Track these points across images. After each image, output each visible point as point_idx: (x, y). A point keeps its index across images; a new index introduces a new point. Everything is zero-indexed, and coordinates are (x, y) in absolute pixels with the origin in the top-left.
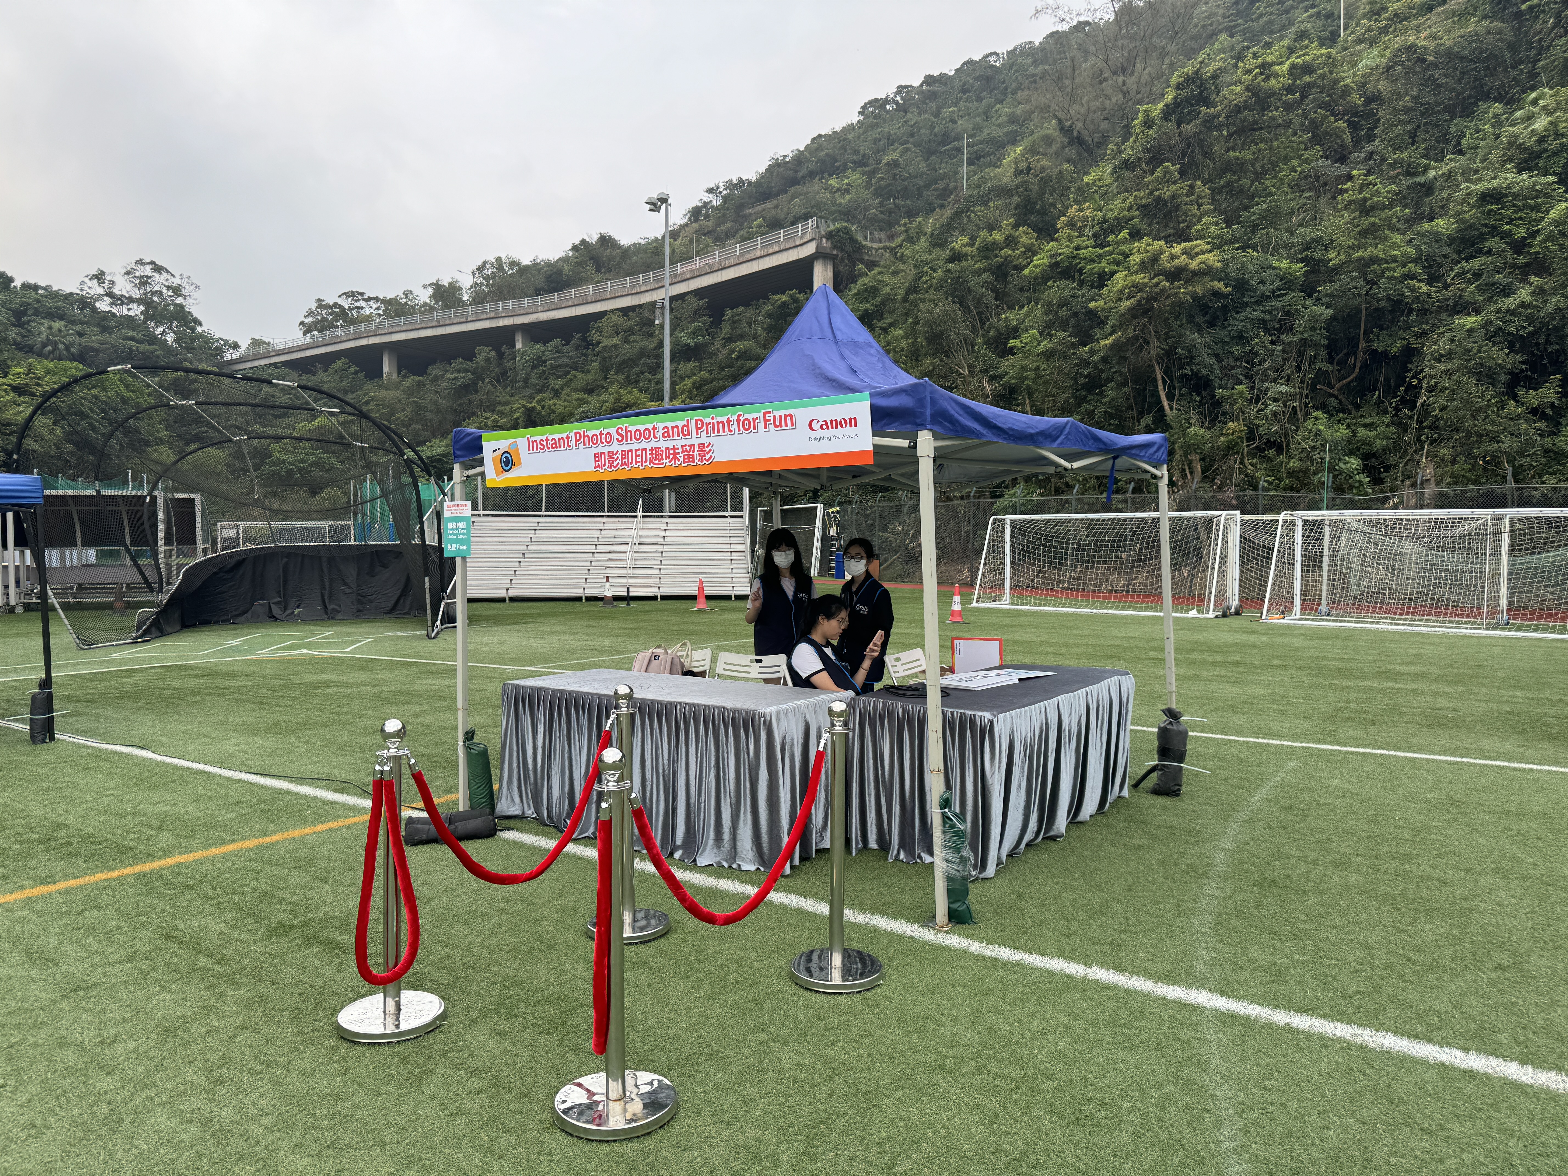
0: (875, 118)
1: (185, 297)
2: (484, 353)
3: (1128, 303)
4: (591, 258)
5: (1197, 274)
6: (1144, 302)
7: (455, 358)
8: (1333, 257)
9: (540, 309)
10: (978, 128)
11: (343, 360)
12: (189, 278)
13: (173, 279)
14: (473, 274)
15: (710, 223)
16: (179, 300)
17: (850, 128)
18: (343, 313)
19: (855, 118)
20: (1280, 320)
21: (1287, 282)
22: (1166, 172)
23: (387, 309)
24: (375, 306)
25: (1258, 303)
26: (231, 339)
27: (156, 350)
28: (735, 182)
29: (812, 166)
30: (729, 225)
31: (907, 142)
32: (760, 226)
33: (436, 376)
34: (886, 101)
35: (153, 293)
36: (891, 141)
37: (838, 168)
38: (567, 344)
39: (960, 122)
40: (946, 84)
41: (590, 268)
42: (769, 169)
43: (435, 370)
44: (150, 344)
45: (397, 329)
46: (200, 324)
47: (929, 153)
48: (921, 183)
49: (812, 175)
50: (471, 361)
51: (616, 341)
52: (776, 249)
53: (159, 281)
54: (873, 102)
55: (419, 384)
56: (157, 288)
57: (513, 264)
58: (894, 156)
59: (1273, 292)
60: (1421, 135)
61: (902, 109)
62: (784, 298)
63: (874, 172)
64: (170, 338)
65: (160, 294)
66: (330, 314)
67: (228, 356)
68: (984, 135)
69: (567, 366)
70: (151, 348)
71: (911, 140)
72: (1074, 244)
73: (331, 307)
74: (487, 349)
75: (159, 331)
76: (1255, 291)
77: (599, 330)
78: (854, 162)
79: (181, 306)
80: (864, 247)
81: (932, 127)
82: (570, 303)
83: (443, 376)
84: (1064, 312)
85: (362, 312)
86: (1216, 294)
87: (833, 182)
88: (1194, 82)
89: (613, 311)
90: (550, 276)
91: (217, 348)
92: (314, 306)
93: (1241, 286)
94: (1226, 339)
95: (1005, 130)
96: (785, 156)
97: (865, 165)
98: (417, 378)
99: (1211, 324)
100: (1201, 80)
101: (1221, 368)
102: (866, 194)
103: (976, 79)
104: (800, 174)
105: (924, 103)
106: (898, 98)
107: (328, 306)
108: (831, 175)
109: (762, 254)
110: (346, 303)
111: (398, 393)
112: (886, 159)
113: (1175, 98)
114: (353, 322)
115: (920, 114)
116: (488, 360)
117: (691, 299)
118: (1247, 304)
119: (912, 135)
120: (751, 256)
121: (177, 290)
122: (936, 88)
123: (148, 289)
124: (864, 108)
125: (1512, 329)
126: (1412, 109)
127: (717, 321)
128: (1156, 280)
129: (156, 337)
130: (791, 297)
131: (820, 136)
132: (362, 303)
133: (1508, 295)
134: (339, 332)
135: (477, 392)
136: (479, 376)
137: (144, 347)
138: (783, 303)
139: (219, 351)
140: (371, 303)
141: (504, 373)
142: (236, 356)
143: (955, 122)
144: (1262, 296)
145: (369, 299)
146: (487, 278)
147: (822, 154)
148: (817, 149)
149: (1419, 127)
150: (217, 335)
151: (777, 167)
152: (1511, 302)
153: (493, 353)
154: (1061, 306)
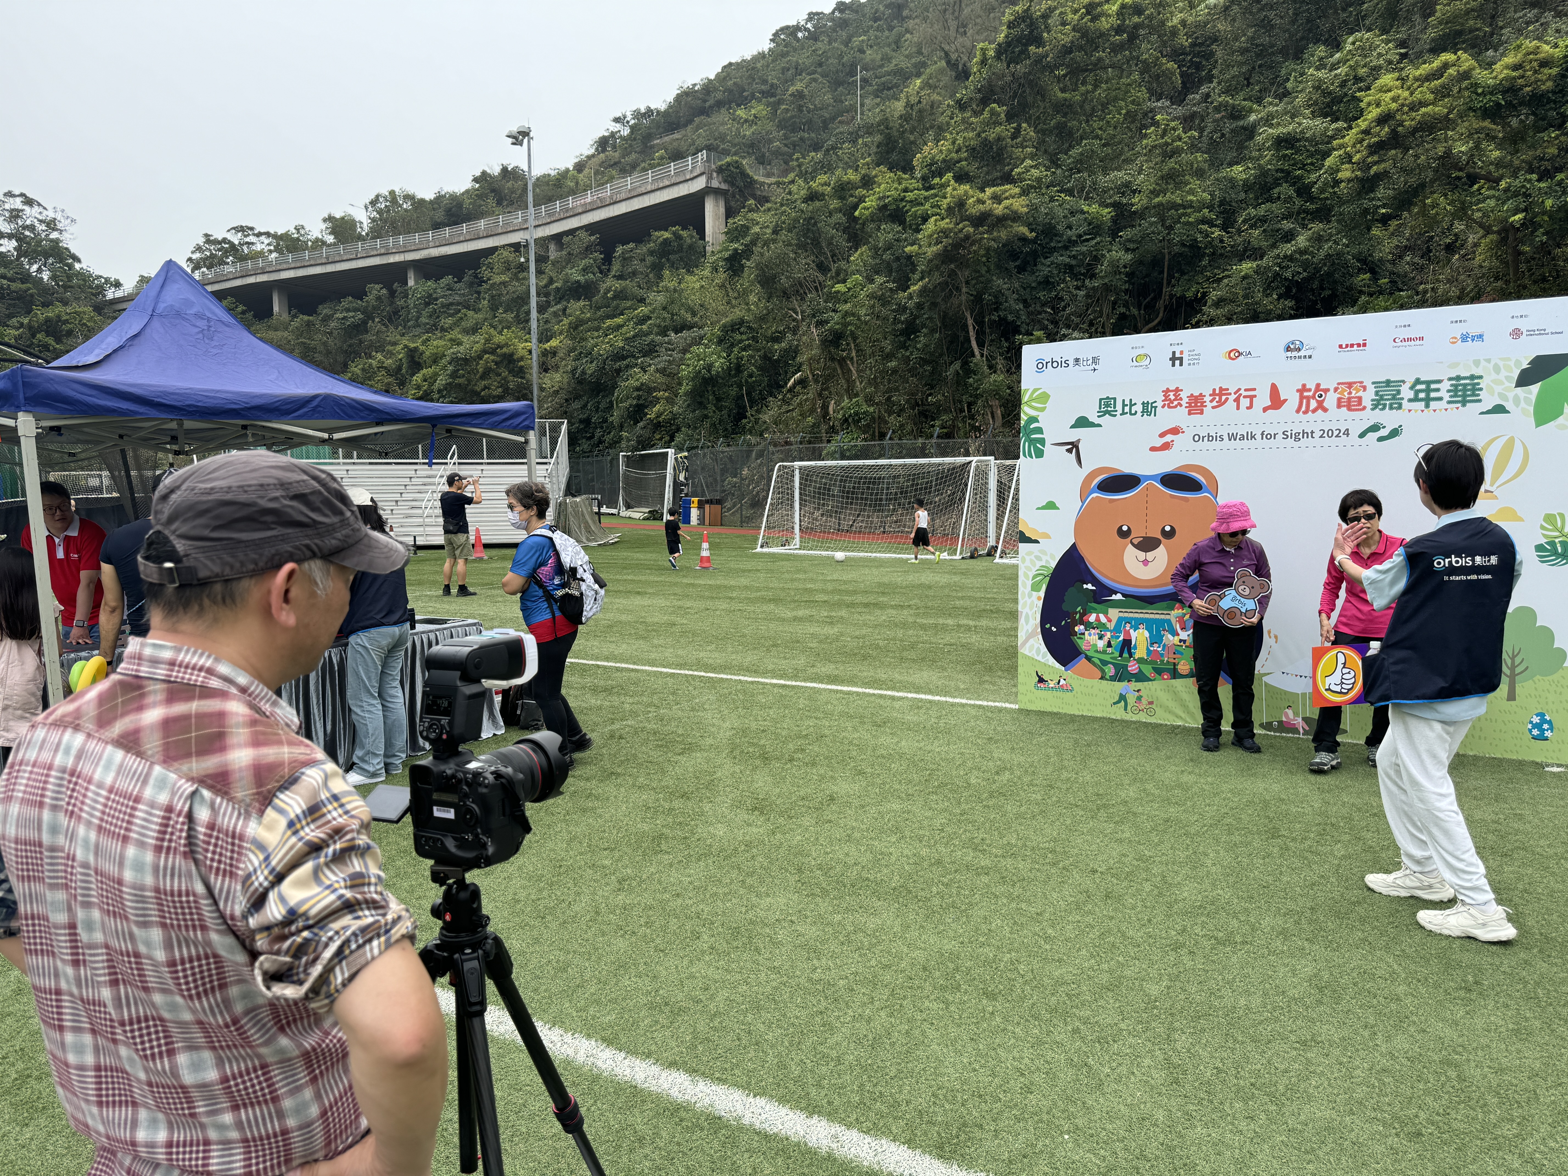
0: (786, 46)
1: (61, 232)
2: (375, 291)
3: (935, 249)
4: (493, 191)
5: (1001, 221)
6: (949, 248)
7: (345, 297)
8: (1138, 202)
9: (431, 244)
10: (887, 59)
11: (229, 299)
12: (63, 211)
13: (45, 212)
14: (366, 208)
15: (617, 155)
16: (54, 235)
17: (762, 56)
18: (233, 249)
19: (766, 45)
20: (1089, 265)
21: (1095, 228)
22: (993, 113)
23: (278, 245)
24: (266, 241)
25: (1066, 248)
26: (113, 277)
27: (29, 289)
28: (643, 111)
29: (719, 96)
30: (634, 156)
31: (814, 72)
32: (662, 158)
33: (326, 315)
34: (797, 28)
35: (25, 227)
36: (799, 71)
37: (746, 99)
38: (460, 281)
39: (868, 52)
40: (857, 12)
41: (491, 202)
42: (678, 98)
43: (324, 310)
44: (23, 283)
45: (285, 266)
46: (79, 261)
47: (837, 83)
48: (827, 115)
49: (719, 104)
50: (362, 299)
51: (503, 278)
52: (667, 183)
53: (31, 215)
54: (783, 29)
55: (309, 324)
56: (28, 222)
57: (408, 197)
58: (799, 86)
59: (1080, 236)
60: (1255, 78)
61: (813, 37)
62: (666, 235)
63: (780, 102)
64: (45, 276)
65: (32, 228)
66: (219, 250)
67: (110, 294)
68: (891, 67)
69: (459, 304)
70: (24, 286)
71: (819, 70)
72: (903, 186)
73: (220, 243)
74: (377, 287)
75: (35, 267)
76: (1061, 236)
77: (490, 267)
78: (762, 92)
79: (57, 241)
80: (756, 182)
81: (841, 56)
82: (462, 238)
83: (332, 316)
84: (887, 256)
85: (254, 247)
86: (1023, 239)
87: (741, 113)
88: (1024, 21)
89: (504, 246)
90: (450, 210)
91: (98, 287)
92: (201, 241)
93: (1049, 231)
94: (1033, 285)
95: (913, 60)
96: (695, 85)
97: (773, 95)
98: (306, 318)
99: (1021, 269)
100: (1031, 18)
101: (1029, 314)
102: (770, 126)
103: (887, 6)
104: (707, 104)
105: (834, 31)
106: (809, 26)
107: (216, 242)
108: (739, 105)
109: (653, 188)
110: (236, 239)
111: (286, 334)
112: (792, 89)
113: (1007, 37)
114: (243, 258)
115: (830, 43)
116: (379, 298)
117: (583, 234)
118: (1054, 249)
119: (820, 65)
120: (643, 190)
121: (51, 225)
122: (847, 15)
123: (20, 223)
124: (776, 34)
125: (1288, 274)
126: (1247, 50)
127: (608, 259)
128: (961, 226)
129: (29, 275)
130: (674, 233)
131: (730, 64)
132: (252, 239)
133: (1289, 241)
134: (228, 269)
135: (367, 332)
136: (369, 316)
137: (14, 286)
138: (666, 240)
139: (100, 290)
140: (263, 238)
141: (396, 312)
142: (119, 294)
143: (863, 52)
144: (1070, 240)
145: (259, 235)
146: (380, 212)
147: (730, 83)
148: (725, 78)
149: (1254, 68)
150: (97, 273)
151: (685, 97)
152: (1288, 248)
153: (384, 291)
154: (885, 250)
